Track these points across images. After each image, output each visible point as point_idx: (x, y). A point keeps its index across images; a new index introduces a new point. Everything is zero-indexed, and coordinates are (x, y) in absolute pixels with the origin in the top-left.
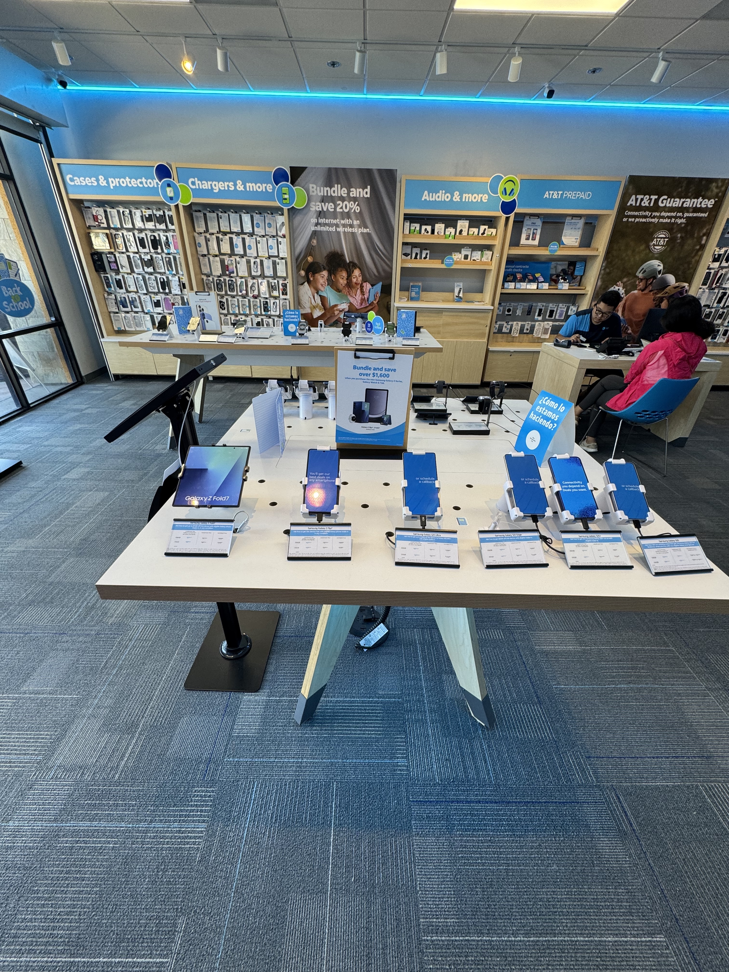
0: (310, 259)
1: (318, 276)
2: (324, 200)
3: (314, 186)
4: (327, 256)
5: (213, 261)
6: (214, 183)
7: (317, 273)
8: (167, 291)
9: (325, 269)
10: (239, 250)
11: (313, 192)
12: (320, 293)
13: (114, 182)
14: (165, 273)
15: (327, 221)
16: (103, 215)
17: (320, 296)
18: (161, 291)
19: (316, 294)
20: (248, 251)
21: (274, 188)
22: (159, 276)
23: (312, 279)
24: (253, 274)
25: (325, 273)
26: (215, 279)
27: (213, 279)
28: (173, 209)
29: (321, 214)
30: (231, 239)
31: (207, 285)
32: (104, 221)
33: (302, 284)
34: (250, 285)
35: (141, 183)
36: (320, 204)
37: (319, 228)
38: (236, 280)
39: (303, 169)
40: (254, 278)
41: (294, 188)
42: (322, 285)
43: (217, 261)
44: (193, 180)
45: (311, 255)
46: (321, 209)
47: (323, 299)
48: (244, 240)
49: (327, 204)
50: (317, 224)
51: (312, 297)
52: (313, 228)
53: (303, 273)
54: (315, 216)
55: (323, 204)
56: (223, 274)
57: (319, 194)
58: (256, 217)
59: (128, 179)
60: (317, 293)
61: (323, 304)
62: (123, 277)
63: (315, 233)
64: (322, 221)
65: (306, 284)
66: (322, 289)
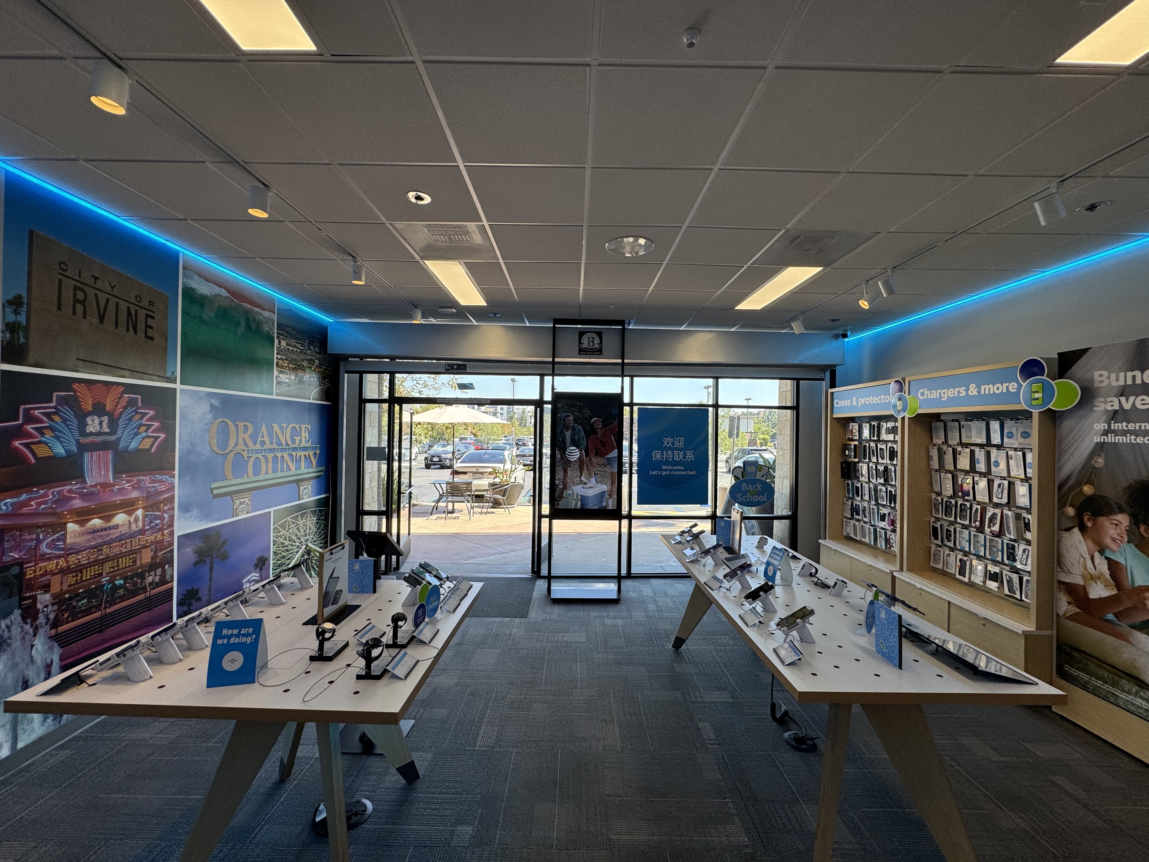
0: (1087, 489)
1: (1105, 522)
2: (1124, 392)
3: (1105, 373)
4: (1130, 487)
5: (944, 477)
6: (944, 390)
7: (1102, 515)
8: (892, 505)
9: (1122, 511)
10: (981, 467)
11: (1102, 382)
12: (1108, 554)
13: (862, 401)
15: (1131, 426)
16: (857, 429)
17: (1107, 558)
18: (888, 504)
19: (1097, 555)
20: (993, 469)
21: (1020, 386)
22: (889, 488)
23: (1089, 524)
24: (995, 500)
25: (1124, 519)
26: (945, 499)
27: (942, 499)
29: (1115, 416)
30: (972, 453)
31: (935, 505)
32: (857, 434)
33: (1068, 529)
34: (989, 515)
35: (880, 399)
36: (1116, 400)
37: (1110, 439)
38: (971, 505)
39: (1080, 354)
40: (997, 505)
41: (1053, 383)
42: (1114, 540)
43: (948, 479)
44: (922, 390)
45: (1089, 482)
46: (1117, 407)
47: (1113, 566)
48: (988, 455)
49: (1132, 398)
50: (1106, 433)
51: (1088, 557)
52: (1097, 439)
53: (1071, 511)
54: (1104, 418)
55: (1123, 399)
56: (954, 496)
57: (1115, 384)
60: (1102, 552)
61: (1113, 575)
62: (862, 484)
63: (1100, 447)
64: (1114, 426)
66: (1113, 546)
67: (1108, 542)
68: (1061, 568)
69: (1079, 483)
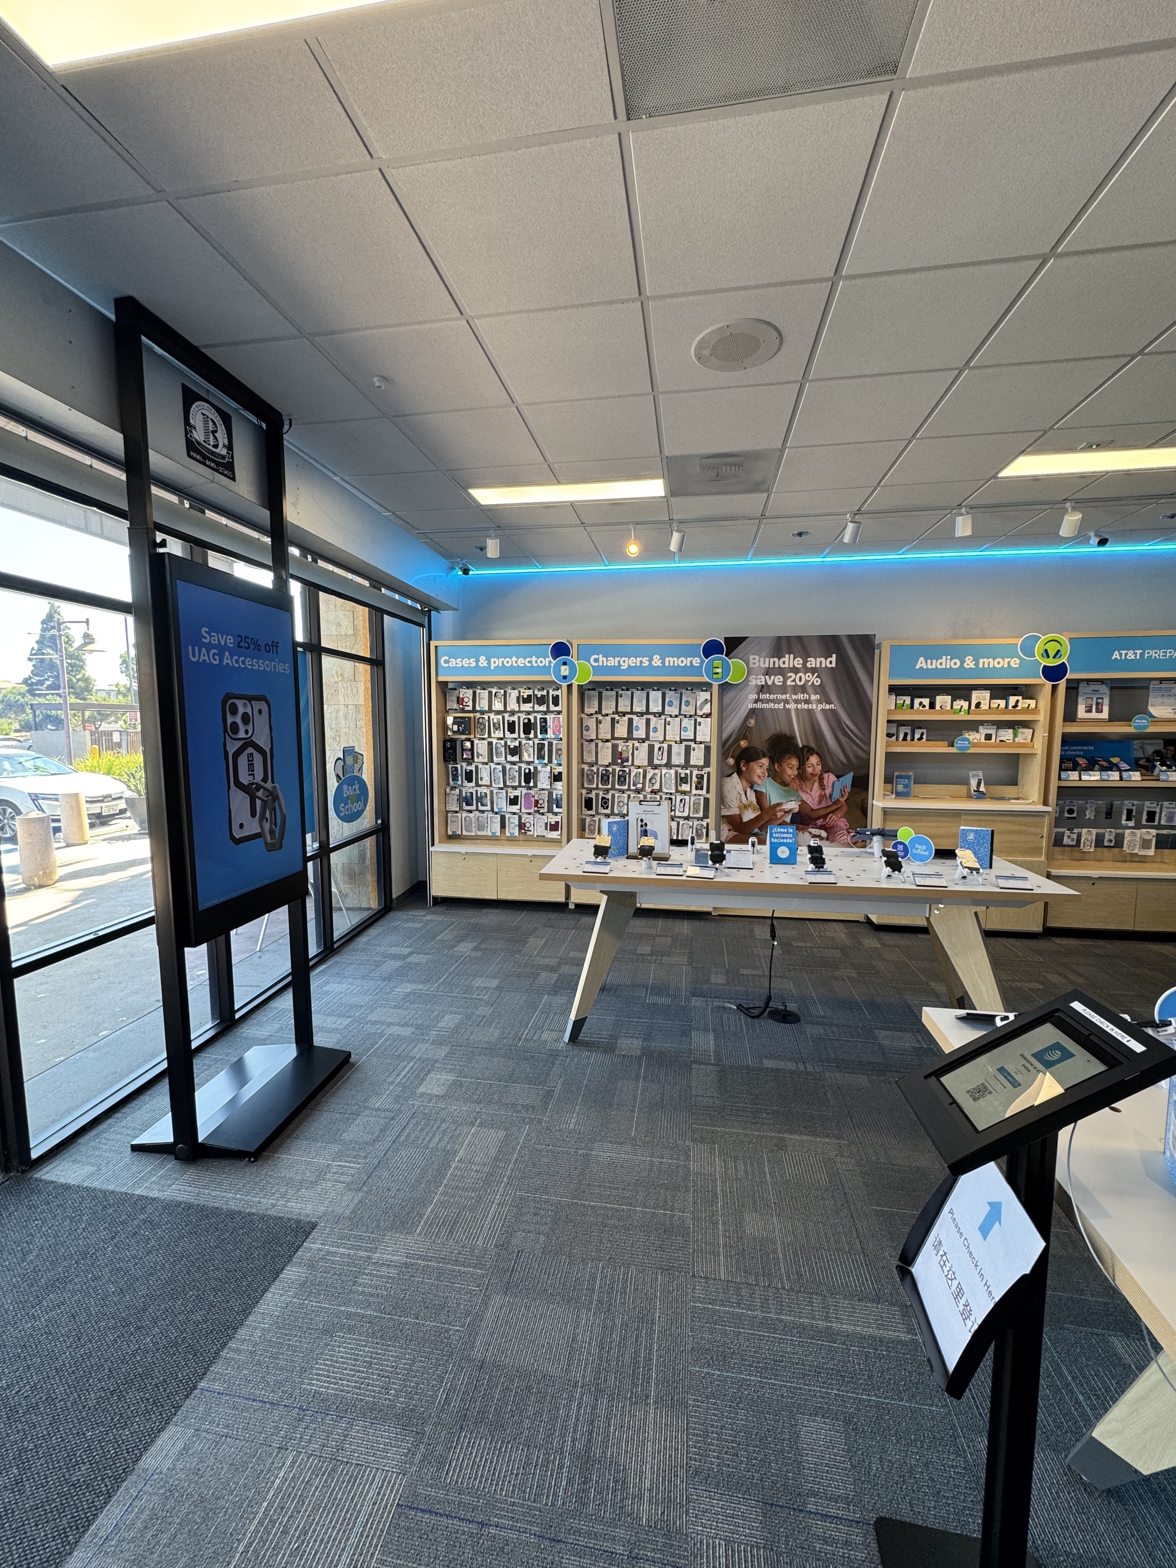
0: (743, 744)
1: (754, 765)
2: (768, 672)
3: (757, 657)
4: (769, 739)
5: (602, 747)
6: (624, 659)
7: (753, 761)
8: (531, 784)
9: (764, 756)
10: (640, 733)
11: (754, 664)
12: (756, 787)
13: (496, 662)
14: (533, 762)
15: (772, 697)
16: (471, 698)
17: (755, 791)
18: (523, 784)
19: (749, 790)
20: (652, 734)
21: (702, 662)
22: (524, 766)
23: (744, 769)
24: (656, 762)
25: (765, 761)
26: (601, 769)
27: (598, 769)
28: (565, 689)
29: (762, 689)
30: (630, 721)
31: (588, 777)
32: (470, 703)
33: (730, 775)
34: (649, 776)
35: (530, 662)
36: (763, 678)
37: (759, 705)
38: (630, 770)
39: (742, 640)
40: (655, 767)
41: (730, 661)
42: (759, 777)
43: (607, 748)
44: (596, 656)
45: (745, 738)
46: (763, 683)
47: (759, 795)
48: (648, 722)
49: (773, 677)
50: (756, 701)
51: (742, 793)
52: (750, 706)
53: (731, 761)
54: (755, 691)
55: (767, 677)
56: (614, 762)
57: (763, 666)
58: (670, 695)
59: (514, 659)
60: (751, 787)
61: (759, 801)
62: (477, 767)
63: (753, 711)
64: (762, 696)
65: (735, 775)
66: (759, 782)
67: (756, 779)
68: (724, 805)
69: (738, 740)
